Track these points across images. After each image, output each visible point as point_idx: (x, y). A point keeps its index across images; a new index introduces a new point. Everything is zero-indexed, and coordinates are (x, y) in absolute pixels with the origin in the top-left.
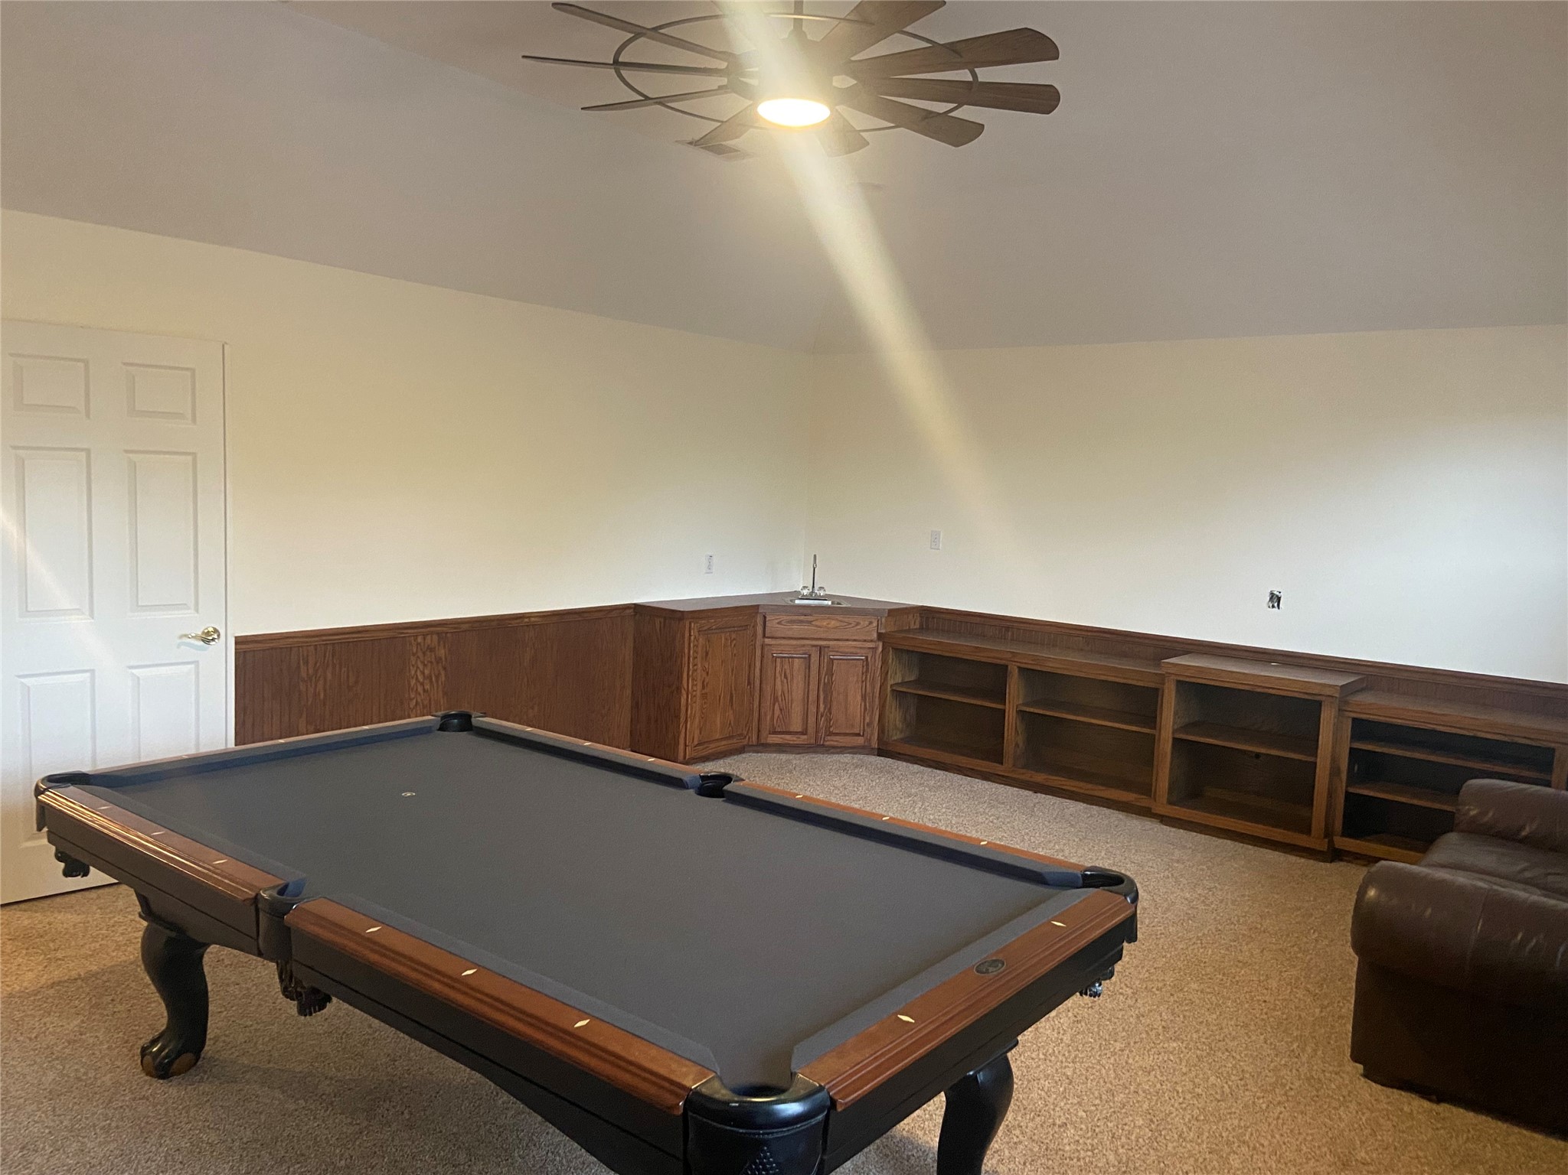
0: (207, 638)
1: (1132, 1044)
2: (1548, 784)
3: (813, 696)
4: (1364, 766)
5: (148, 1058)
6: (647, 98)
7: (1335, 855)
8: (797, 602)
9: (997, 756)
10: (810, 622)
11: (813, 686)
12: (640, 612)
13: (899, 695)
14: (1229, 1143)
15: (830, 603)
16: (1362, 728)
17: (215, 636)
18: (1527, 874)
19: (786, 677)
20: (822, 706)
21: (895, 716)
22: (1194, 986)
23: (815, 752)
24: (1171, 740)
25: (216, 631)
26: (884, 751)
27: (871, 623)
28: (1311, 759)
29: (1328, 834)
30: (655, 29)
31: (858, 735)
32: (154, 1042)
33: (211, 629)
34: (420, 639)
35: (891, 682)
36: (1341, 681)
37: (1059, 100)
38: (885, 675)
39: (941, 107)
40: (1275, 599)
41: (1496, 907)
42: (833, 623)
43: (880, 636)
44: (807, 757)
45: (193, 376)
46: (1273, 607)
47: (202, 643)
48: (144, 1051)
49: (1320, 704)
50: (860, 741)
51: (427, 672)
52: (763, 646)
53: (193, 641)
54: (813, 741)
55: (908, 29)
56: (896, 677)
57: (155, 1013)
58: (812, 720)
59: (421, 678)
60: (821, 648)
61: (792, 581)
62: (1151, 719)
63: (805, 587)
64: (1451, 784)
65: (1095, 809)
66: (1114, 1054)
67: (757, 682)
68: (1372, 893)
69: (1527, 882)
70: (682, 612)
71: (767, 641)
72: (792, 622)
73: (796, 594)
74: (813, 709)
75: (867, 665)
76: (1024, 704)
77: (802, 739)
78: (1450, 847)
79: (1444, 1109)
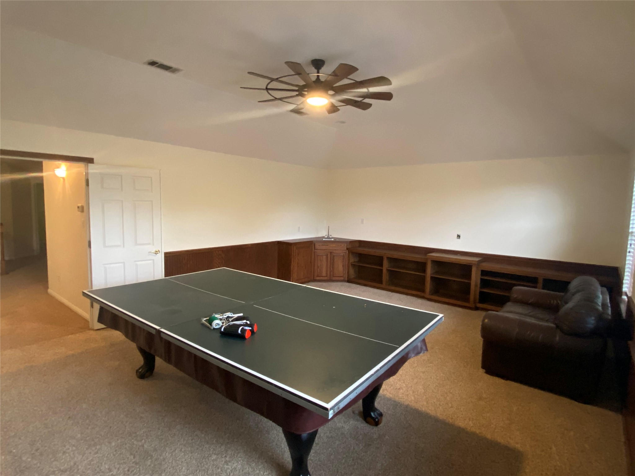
0: (156, 253)
1: (419, 365)
2: (535, 287)
3: (329, 266)
4: (484, 283)
5: (138, 373)
6: (276, 98)
7: (477, 309)
8: (324, 239)
9: (381, 282)
10: (327, 245)
11: (329, 263)
12: (279, 243)
13: (353, 265)
14: (446, 393)
15: (333, 240)
16: (484, 273)
17: (159, 252)
18: (531, 314)
19: (321, 261)
20: (331, 269)
21: (352, 271)
22: (437, 347)
23: (330, 282)
24: (430, 277)
25: (159, 251)
26: (349, 281)
27: (344, 245)
28: (469, 281)
29: (475, 302)
30: (277, 79)
31: (342, 277)
32: (140, 369)
33: (157, 250)
34: (217, 252)
35: (350, 262)
36: (477, 259)
37: (392, 97)
38: (349, 260)
39: (360, 99)
40: (459, 236)
41: (522, 324)
42: (334, 245)
43: (347, 249)
44: (327, 283)
45: (151, 179)
46: (458, 238)
47: (155, 254)
48: (137, 371)
49: (472, 266)
50: (342, 278)
51: (219, 261)
52: (314, 253)
53: (152, 254)
54: (329, 279)
55: (349, 77)
56: (352, 260)
57: (140, 360)
58: (328, 273)
59: (217, 263)
60: (331, 253)
61: (322, 233)
62: (424, 271)
63: (326, 235)
64: (509, 288)
65: (409, 297)
66: (414, 367)
67: (313, 262)
68: (486, 321)
69: (531, 316)
70: (291, 243)
71: (316, 251)
72: (323, 245)
73: (324, 237)
74: (329, 269)
75: (344, 257)
76: (388, 267)
77: (326, 278)
78: (509, 306)
79: (509, 382)
